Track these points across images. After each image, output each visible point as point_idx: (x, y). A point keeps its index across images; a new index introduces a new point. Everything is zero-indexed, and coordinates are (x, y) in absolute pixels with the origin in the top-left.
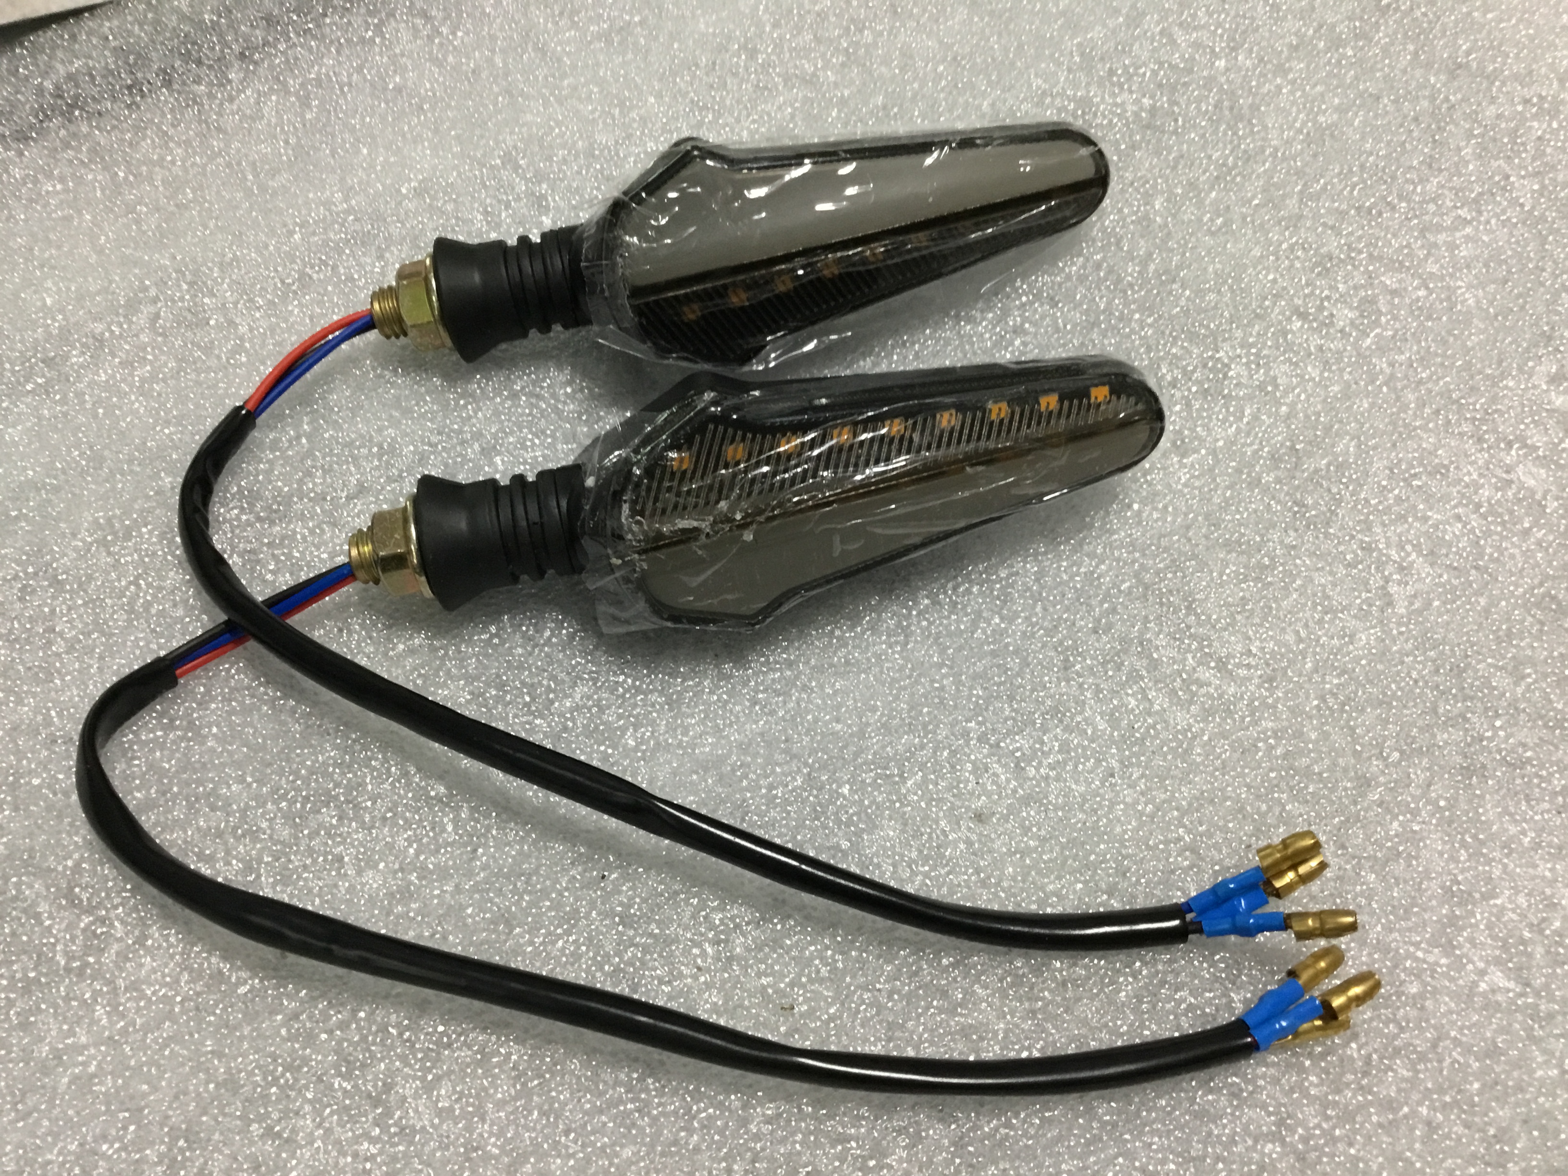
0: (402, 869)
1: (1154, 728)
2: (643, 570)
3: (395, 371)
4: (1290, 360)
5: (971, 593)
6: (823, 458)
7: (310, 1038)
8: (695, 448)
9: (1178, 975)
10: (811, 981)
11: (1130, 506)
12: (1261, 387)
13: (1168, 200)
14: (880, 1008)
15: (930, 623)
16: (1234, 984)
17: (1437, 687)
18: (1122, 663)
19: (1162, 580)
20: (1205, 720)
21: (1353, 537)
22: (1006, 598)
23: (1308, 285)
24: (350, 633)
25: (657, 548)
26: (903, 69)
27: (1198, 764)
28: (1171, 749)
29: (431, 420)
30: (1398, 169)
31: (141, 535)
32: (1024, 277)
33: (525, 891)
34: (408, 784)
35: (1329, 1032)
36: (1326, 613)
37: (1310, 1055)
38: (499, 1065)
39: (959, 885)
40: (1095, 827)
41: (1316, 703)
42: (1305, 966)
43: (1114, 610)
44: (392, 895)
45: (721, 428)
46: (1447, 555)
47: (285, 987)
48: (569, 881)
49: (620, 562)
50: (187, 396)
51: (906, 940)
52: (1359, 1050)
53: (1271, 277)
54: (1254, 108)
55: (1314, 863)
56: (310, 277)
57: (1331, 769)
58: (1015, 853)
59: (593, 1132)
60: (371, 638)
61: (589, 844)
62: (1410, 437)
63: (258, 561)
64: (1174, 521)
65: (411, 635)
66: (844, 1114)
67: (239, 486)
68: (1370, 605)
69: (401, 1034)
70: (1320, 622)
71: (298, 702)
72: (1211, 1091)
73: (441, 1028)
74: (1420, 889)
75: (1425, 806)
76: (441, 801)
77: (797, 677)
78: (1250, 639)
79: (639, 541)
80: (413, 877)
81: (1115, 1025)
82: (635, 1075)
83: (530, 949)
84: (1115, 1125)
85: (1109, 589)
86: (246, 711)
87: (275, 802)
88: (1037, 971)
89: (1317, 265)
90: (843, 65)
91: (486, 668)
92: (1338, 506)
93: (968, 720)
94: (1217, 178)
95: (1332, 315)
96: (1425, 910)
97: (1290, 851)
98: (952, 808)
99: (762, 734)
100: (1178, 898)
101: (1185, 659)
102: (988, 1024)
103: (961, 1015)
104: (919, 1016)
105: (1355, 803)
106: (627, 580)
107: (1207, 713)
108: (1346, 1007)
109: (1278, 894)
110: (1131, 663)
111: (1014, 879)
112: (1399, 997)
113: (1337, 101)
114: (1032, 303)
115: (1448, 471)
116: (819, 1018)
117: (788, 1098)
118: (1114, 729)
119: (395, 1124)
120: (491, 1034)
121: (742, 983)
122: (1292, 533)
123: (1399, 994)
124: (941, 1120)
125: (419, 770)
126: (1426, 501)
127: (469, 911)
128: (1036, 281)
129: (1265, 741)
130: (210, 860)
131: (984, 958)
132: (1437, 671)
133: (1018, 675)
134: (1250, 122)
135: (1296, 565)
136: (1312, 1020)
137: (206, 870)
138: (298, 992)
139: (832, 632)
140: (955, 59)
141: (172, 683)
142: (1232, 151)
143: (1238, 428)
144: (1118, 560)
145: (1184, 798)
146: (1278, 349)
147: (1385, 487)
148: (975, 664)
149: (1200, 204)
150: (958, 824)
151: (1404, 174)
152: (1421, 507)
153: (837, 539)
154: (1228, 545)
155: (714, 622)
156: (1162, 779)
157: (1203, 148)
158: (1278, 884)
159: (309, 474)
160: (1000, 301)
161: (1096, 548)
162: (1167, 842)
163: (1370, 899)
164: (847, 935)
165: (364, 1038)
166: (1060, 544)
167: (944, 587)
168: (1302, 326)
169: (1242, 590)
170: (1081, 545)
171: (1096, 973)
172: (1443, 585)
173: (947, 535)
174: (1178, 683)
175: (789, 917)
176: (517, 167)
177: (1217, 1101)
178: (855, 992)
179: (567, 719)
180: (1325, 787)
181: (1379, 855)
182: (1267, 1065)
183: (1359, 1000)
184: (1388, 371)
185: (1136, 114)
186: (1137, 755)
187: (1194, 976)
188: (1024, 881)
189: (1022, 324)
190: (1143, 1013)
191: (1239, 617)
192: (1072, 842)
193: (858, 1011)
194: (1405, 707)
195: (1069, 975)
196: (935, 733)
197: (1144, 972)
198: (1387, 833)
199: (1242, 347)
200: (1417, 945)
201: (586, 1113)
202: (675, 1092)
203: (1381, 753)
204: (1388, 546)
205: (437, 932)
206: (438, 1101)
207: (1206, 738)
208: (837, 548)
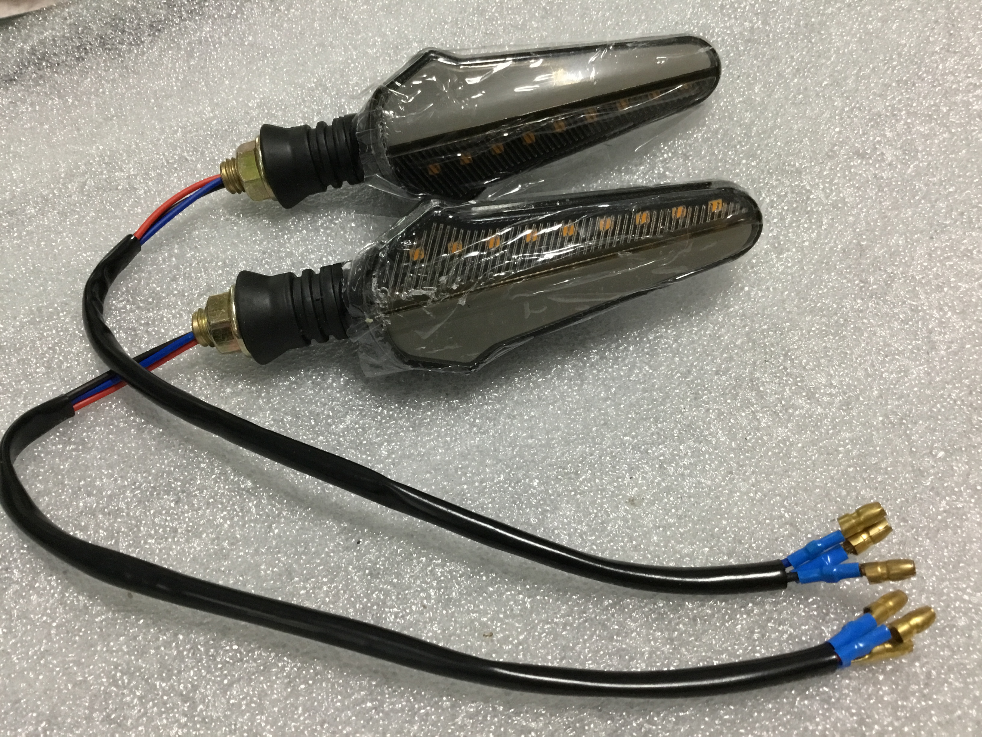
0: (218, 538)
1: (761, 438)
2: (388, 325)
3: (238, 216)
4: (853, 185)
5: (629, 350)
6: (515, 247)
7: (142, 653)
8: (424, 239)
9: (780, 613)
10: (506, 617)
11: (742, 289)
12: (834, 205)
13: (764, 86)
14: (557, 636)
15: (599, 371)
16: (823, 620)
17: (971, 405)
18: (737, 394)
19: (765, 337)
20: (799, 433)
21: (904, 302)
22: (653, 353)
23: (864, 134)
24: (195, 382)
25: (399, 311)
26: (582, 16)
27: (794, 464)
28: (774, 454)
29: (259, 245)
30: (924, 54)
31: (59, 318)
32: (665, 142)
33: (303, 553)
34: (226, 479)
35: (897, 653)
36: (887, 356)
37: (884, 672)
38: (276, 674)
39: (617, 549)
40: (719, 509)
41: (881, 419)
42: (878, 605)
43: (731, 359)
44: (210, 556)
45: (442, 226)
46: (974, 312)
47: (129, 617)
48: (335, 546)
49: (372, 320)
50: (100, 233)
51: (578, 588)
52: (921, 667)
53: (837, 130)
54: (822, 24)
55: (881, 528)
56: (186, 159)
57: (894, 464)
58: (659, 527)
59: (341, 723)
60: (209, 385)
61: (351, 521)
62: (942, 232)
63: (136, 335)
64: (774, 297)
65: (236, 383)
66: (527, 712)
67: (127, 287)
68: (919, 350)
69: (207, 651)
70: (883, 362)
71: (155, 426)
72: (807, 697)
73: (235, 647)
74: (964, 549)
75: (965, 489)
76: (248, 491)
77: (504, 409)
78: (831, 376)
79: (385, 304)
80: (226, 544)
81: (733, 648)
82: (374, 683)
83: (303, 592)
84: (733, 722)
85: (727, 345)
86: (121, 431)
87: (132, 491)
88: (675, 610)
89: (870, 120)
90: (543, 17)
91: (286, 403)
92: (893, 281)
93: (625, 435)
94: (798, 70)
95: (883, 154)
96: (969, 565)
97: (862, 518)
98: (613, 495)
99: (478, 447)
100: (781, 556)
101: (784, 391)
102: (636, 648)
103: (617, 641)
104: (585, 641)
105: (913, 488)
106: (378, 335)
107: (800, 429)
108: (909, 632)
109: (855, 551)
110: (744, 395)
111: (658, 545)
112: (951, 629)
113: (880, 14)
114: (671, 158)
115: (972, 254)
116: (511, 643)
117: (486, 700)
118: (732, 440)
119: (198, 715)
120: (270, 652)
121: (456, 617)
122: (859, 301)
123: (952, 627)
124: (599, 717)
125: (234, 470)
126: (956, 275)
127: (263, 567)
128: (674, 143)
129: (844, 446)
130: (84, 529)
131: (635, 601)
132: (971, 393)
133: (662, 404)
134: (819, 33)
135: (863, 323)
136: (883, 643)
137: (80, 535)
138: (138, 620)
139: (530, 378)
140: (617, 8)
141: (71, 414)
142: (807, 52)
143: (819, 232)
144: (733, 325)
145: (785, 488)
146: (845, 178)
147: (926, 267)
148: (630, 397)
149: (787, 87)
150: (617, 507)
151: (930, 57)
152: (952, 280)
153: (527, 305)
154: (811, 312)
155: (442, 366)
156: (768, 475)
157: (788, 52)
158: (855, 543)
159: (174, 279)
160: (649, 158)
161: (718, 317)
162: (772, 518)
163: (925, 558)
164: (534, 584)
165: (180, 653)
166: (692, 316)
167: (609, 346)
168: (861, 163)
169: (825, 342)
170: (707, 317)
171: (719, 611)
172: (973, 333)
173: (608, 305)
174: (778, 408)
175: (492, 572)
176: (325, 89)
177: (812, 705)
178: (538, 624)
179: (340, 437)
180: (890, 477)
181: (932, 525)
182: (850, 679)
183: (920, 628)
184: (925, 189)
185: (741, 33)
186: (750, 459)
187: (793, 614)
188: (665, 547)
189: (664, 172)
190: (755, 640)
191: (822, 361)
192: (701, 520)
193: (540, 638)
194: (947, 419)
195: (699, 613)
196: (601, 444)
197: (756, 611)
198: (937, 509)
199: (820, 178)
200: (964, 591)
201: (337, 709)
202: (402, 695)
203: (931, 453)
204: (930, 307)
205: (239, 580)
206: (230, 698)
207: (800, 445)
208: (528, 312)
